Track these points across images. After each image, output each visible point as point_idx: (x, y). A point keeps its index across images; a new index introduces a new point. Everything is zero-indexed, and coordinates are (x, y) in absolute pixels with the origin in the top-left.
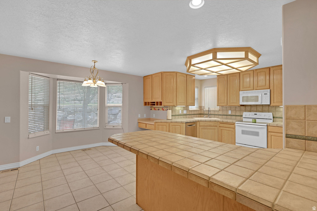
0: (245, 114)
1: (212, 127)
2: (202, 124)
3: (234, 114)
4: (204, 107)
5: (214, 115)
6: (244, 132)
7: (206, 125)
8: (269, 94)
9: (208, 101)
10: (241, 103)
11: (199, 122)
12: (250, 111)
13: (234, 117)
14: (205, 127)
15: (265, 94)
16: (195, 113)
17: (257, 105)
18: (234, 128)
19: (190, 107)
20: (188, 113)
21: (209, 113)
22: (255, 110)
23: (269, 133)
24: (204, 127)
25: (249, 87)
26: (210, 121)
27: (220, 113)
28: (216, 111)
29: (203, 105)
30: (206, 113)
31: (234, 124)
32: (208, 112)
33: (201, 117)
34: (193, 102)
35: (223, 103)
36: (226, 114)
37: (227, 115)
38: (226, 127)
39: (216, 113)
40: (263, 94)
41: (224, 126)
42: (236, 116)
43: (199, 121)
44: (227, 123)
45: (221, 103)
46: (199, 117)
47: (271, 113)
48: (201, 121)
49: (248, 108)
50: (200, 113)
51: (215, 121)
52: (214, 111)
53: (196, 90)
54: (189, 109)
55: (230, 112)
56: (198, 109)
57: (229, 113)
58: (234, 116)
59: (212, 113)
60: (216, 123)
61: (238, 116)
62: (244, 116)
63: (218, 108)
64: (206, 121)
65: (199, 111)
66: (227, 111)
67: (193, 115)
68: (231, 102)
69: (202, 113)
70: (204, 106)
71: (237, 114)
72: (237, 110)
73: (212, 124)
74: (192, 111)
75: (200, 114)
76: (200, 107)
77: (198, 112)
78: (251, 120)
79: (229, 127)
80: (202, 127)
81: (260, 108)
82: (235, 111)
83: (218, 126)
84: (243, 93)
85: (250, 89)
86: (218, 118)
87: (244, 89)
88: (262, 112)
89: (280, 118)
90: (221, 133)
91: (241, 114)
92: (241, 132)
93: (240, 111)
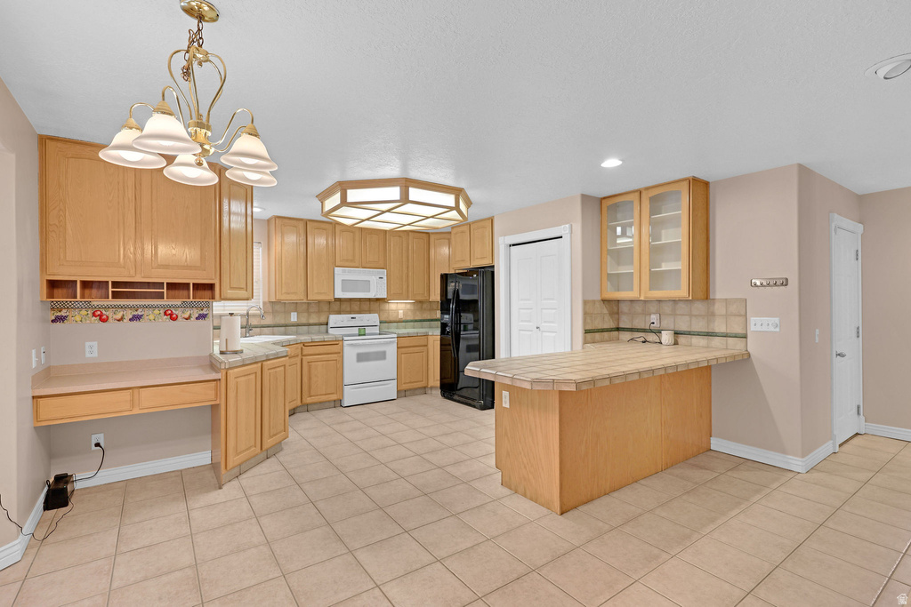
0: (334, 319)
3: (304, 320)
6: (361, 357)
8: (385, 278)
10: (339, 294)
12: (341, 313)
13: (306, 328)
15: (380, 278)
17: (351, 299)
18: (340, 353)
22: (349, 309)
23: (400, 350)
25: (353, 261)
27: (268, 320)
31: (338, 343)
36: (283, 322)
37: (286, 326)
40: (378, 278)
42: (309, 325)
44: (323, 344)
45: (289, 294)
47: (376, 315)
51: (297, 343)
55: (294, 318)
57: (292, 320)
58: (304, 325)
60: (298, 348)
61: (315, 324)
62: (331, 325)
66: (288, 313)
68: (315, 291)
71: (311, 321)
72: (311, 310)
78: (356, 331)
82: (306, 314)
83: (300, 355)
84: (344, 271)
85: (353, 264)
87: (342, 264)
88: (361, 312)
89: (386, 322)
90: (309, 371)
91: (323, 319)
92: (355, 358)
93: (319, 312)
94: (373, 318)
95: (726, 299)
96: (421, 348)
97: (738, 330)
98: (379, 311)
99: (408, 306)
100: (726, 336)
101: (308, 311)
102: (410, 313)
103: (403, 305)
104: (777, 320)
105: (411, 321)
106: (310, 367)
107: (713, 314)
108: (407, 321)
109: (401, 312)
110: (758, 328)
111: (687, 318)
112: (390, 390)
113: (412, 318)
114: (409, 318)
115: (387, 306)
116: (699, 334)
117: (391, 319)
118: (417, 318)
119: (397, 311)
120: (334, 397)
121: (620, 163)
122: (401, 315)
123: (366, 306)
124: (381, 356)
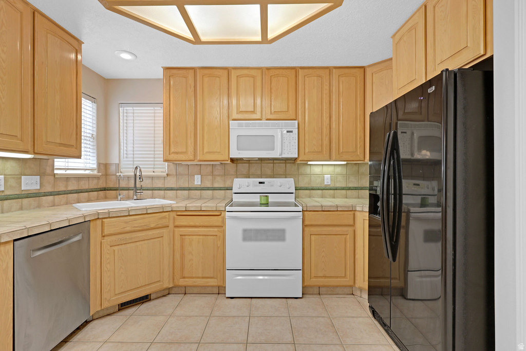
0: (239, 184)
1: (150, 233)
2: (111, 226)
3: (208, 184)
4: (118, 165)
5: (153, 189)
6: (249, 235)
7: (128, 229)
8: (296, 131)
9: (130, 149)
11: (99, 222)
12: (248, 176)
13: (210, 192)
14: (128, 236)
15: (288, 132)
16: (84, 185)
18: (222, 226)
19: (59, 163)
20: (48, 189)
21: (138, 185)
22: (259, 172)
23: (306, 229)
24: (120, 236)
25: (253, 112)
26: (146, 213)
27: (171, 183)
28: (158, 177)
29: (115, 160)
30: (123, 184)
31: (218, 214)
32: (133, 182)
33: (106, 198)
34: (73, 142)
35: (182, 153)
36: (186, 185)
37: (189, 189)
38: (197, 224)
39: (159, 184)
40: (285, 132)
41: (192, 224)
42: (214, 189)
43: (99, 218)
44: (200, 213)
45: (177, 153)
46: (98, 199)
47: (292, 180)
48: (109, 215)
49: (243, 168)
50: (102, 184)
51: (162, 211)
52: (152, 178)
53: (88, 109)
54: (56, 172)
55: (197, 180)
56: (95, 172)
57: (196, 183)
58: (208, 189)
59: (146, 183)
60: (164, 218)
61: (220, 189)
62: (235, 189)
63: (162, 168)
64: (128, 214)
65: (98, 178)
66: (191, 176)
67: (76, 195)
68: (205, 150)
69: (111, 185)
70: (117, 162)
71: (216, 185)
72: (216, 173)
73: (152, 221)
74: (67, 178)
75: (105, 189)
76: (102, 167)
77: (95, 181)
78: (256, 199)
79: (206, 224)
80: (113, 238)
81: (268, 168)
82: (210, 177)
83: (171, 226)
84: (240, 125)
85: (254, 116)
86: (164, 198)
87: (240, 116)
88: (273, 176)
89: (306, 189)
90: (182, 246)
91: (228, 184)
92: (240, 235)
93: (225, 175)
94: (288, 184)
96: (345, 229)
98: (296, 176)
99: (338, 170)
101: (212, 174)
102: (340, 178)
103: (331, 169)
105: (343, 189)
106: (182, 241)
108: (336, 189)
109: (327, 177)
112: (293, 284)
113: (343, 185)
114: (338, 185)
115: (308, 170)
117: (314, 185)
118: (351, 185)
119: (322, 175)
120: (213, 282)
122: (327, 180)
123: (280, 168)
124: (279, 235)
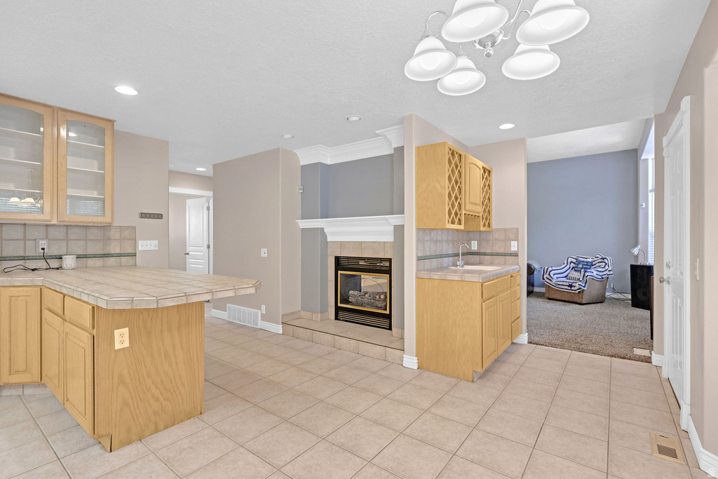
95: (120, 227)
97: (130, 251)
100: (119, 255)
104: (156, 242)
107: (109, 239)
110: (145, 248)
111: (83, 243)
116: (94, 256)
121: (135, 93)
